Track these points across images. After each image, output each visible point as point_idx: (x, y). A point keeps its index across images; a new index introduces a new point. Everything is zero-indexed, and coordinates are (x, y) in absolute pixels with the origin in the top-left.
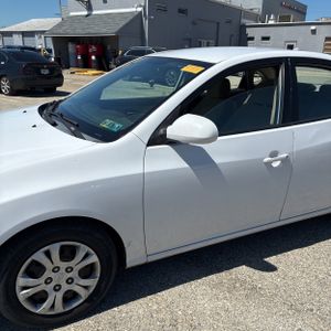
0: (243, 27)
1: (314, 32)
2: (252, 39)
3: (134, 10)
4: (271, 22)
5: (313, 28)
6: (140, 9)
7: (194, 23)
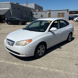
0: (32, 12)
1: (46, 13)
2: (34, 14)
3: (8, 9)
4: (37, 11)
5: (46, 12)
6: (9, 9)
7: (21, 11)
